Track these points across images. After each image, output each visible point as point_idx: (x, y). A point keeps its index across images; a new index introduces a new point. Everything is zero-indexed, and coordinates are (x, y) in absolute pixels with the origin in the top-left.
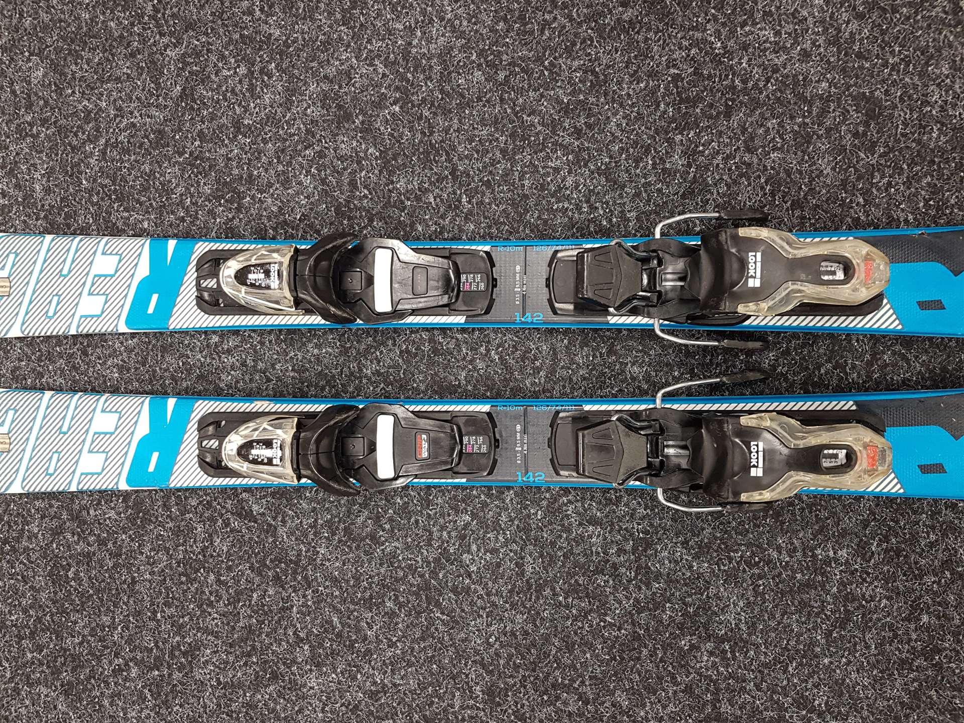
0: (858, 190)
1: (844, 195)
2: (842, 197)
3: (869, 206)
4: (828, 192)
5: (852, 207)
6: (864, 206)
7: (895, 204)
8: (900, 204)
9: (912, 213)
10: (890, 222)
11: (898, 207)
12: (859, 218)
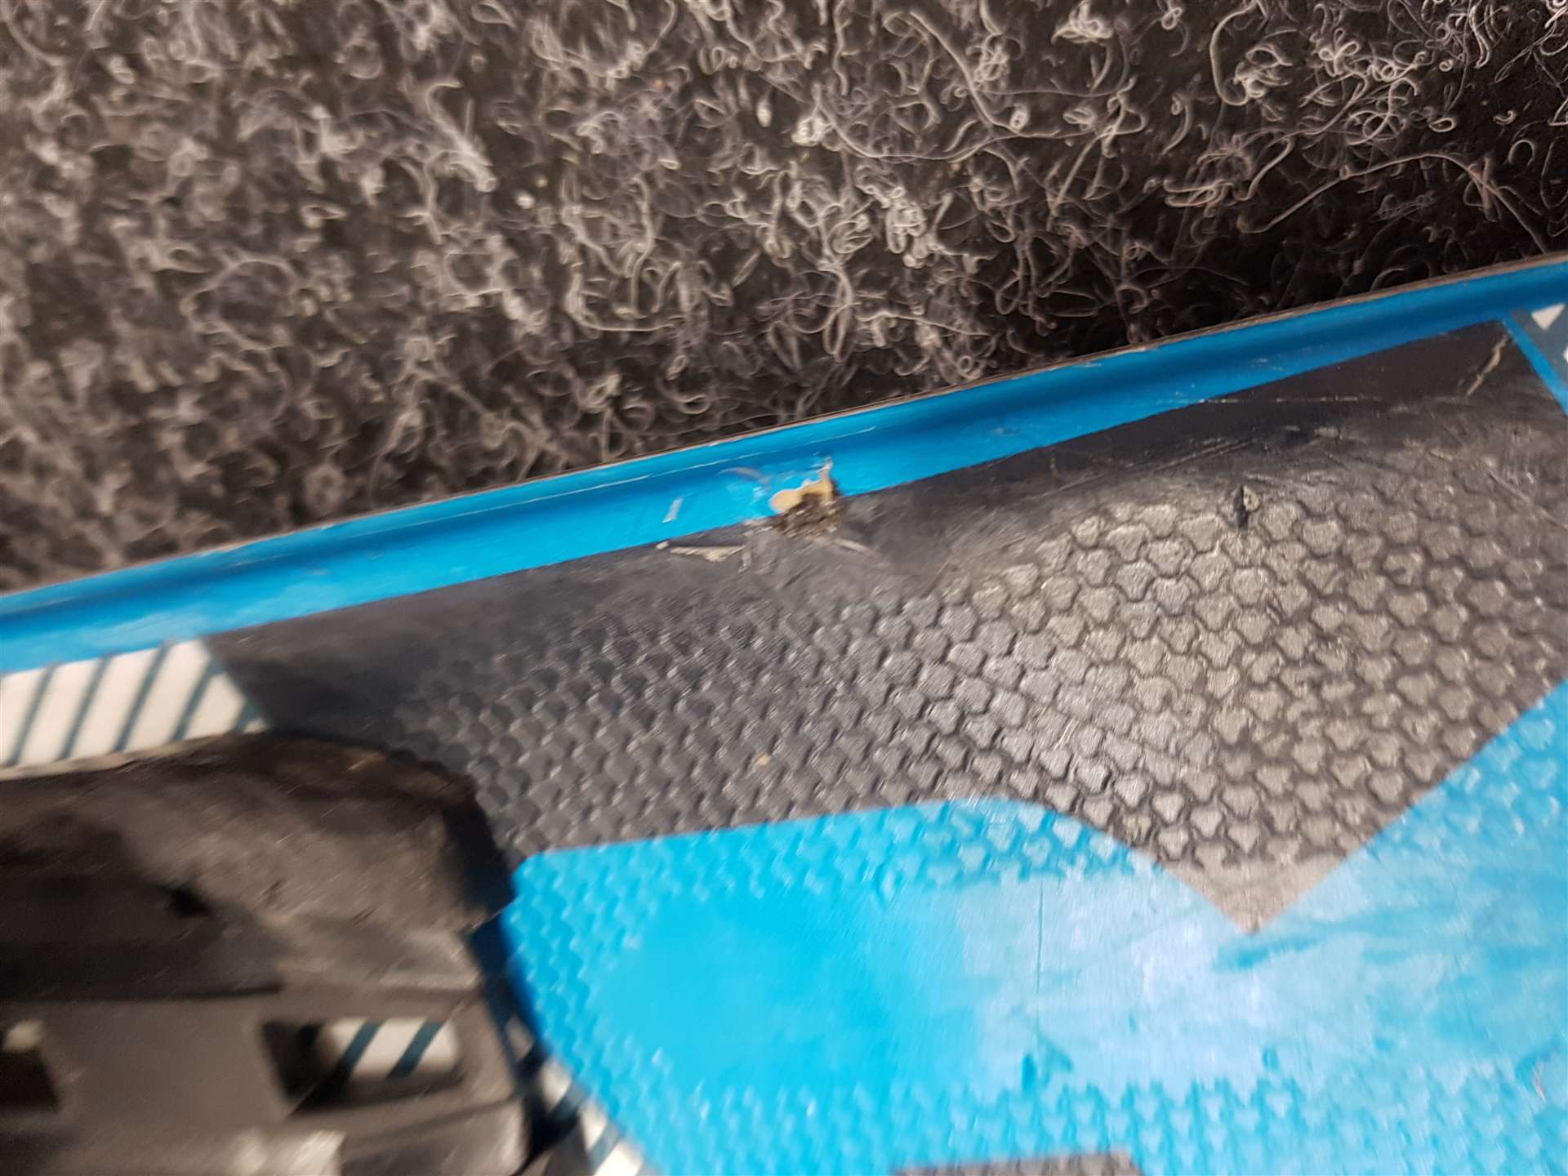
0: (423, 70)
1: (332, 144)
2: (327, 167)
3: (549, 196)
4: (224, 146)
5: (418, 238)
6: (501, 199)
7: (747, 119)
8: (787, 111)
9: (915, 179)
10: (745, 298)
11: (776, 141)
12: (493, 317)
